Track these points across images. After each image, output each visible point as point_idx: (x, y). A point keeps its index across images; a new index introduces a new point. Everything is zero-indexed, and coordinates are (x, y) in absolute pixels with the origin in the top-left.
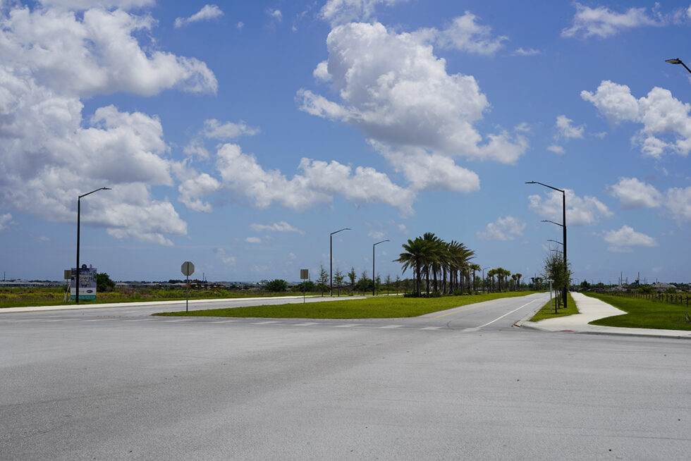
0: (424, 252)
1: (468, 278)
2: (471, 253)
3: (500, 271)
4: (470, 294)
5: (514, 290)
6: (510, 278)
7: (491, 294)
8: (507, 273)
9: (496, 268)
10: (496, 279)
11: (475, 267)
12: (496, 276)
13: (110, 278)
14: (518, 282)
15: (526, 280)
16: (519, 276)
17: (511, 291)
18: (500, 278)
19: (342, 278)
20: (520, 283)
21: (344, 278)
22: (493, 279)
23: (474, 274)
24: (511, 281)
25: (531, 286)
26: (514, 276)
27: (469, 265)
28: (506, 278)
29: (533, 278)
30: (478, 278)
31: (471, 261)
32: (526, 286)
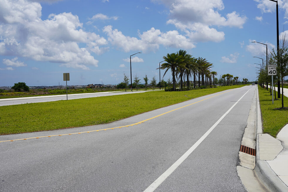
0: (177, 62)
1: (210, 79)
2: (211, 65)
3: (228, 75)
4: (211, 87)
5: (235, 85)
6: (233, 79)
7: (223, 87)
8: (232, 76)
9: (226, 74)
10: (226, 79)
11: (214, 73)
12: (226, 78)
13: (26, 85)
14: (237, 80)
15: (240, 80)
16: (237, 78)
17: (234, 85)
18: (228, 79)
19: (139, 81)
20: (238, 81)
21: (140, 80)
22: (225, 79)
23: (214, 77)
24: (233, 80)
25: (243, 83)
26: (235, 78)
27: (211, 71)
28: (231, 79)
29: (243, 79)
30: (216, 79)
31: (211, 69)
32: (240, 83)
